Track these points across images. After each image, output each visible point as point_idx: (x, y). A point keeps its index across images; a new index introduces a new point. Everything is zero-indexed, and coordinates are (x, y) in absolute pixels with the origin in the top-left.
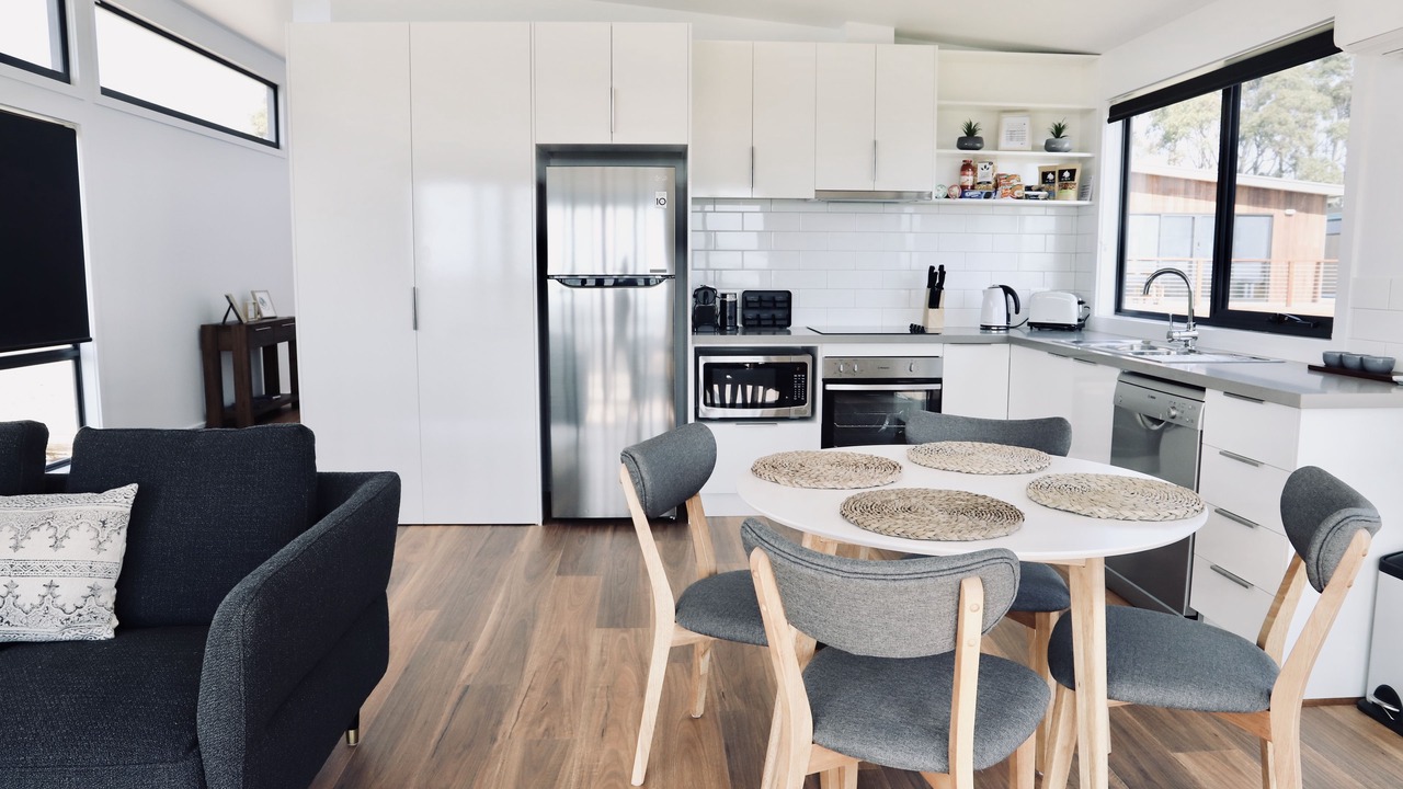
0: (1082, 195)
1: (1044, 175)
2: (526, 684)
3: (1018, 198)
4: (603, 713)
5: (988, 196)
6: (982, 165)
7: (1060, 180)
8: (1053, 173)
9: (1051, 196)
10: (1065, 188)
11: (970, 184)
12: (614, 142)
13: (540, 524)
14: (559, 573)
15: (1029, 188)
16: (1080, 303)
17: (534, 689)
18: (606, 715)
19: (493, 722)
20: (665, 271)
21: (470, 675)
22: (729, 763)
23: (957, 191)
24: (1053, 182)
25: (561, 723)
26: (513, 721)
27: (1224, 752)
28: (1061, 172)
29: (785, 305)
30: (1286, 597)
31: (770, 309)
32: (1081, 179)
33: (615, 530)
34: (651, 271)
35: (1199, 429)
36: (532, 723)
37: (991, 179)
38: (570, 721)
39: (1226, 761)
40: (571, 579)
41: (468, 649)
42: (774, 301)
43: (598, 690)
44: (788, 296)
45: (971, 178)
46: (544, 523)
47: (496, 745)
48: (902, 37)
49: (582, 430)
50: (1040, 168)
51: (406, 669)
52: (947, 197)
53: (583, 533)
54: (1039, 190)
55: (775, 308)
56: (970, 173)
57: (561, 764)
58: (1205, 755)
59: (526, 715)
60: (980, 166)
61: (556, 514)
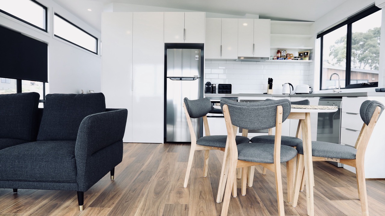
0: (310, 59)
1: (300, 54)
2: (158, 171)
3: (292, 59)
4: (178, 177)
5: (285, 59)
6: (283, 51)
7: (304, 55)
8: (302, 54)
9: (302, 59)
10: (305, 57)
11: (280, 56)
12: (185, 43)
13: (163, 143)
14: (168, 152)
15: (296, 57)
16: (310, 87)
17: (160, 172)
18: (179, 177)
19: (149, 177)
20: (198, 76)
21: (143, 169)
22: (212, 186)
23: (276, 57)
24: (302, 56)
25: (167, 178)
26: (155, 177)
27: (348, 187)
28: (304, 53)
29: (230, 88)
30: (362, 135)
31: (226, 88)
32: (310, 55)
33: (183, 145)
34: (194, 76)
35: (341, 108)
36: (160, 177)
37: (285, 55)
38: (170, 178)
39: (349, 189)
40: (171, 153)
41: (143, 165)
42: (227, 87)
43: (177, 172)
44: (230, 85)
45: (280, 55)
46: (164, 143)
47: (150, 181)
48: (261, 17)
49: (175, 126)
50: (298, 52)
51: (127, 168)
52: (273, 59)
53: (175, 145)
54: (298, 58)
55: (227, 89)
56: (280, 53)
57: (167, 185)
58: (343, 188)
59: (158, 176)
60: (282, 51)
61: (167, 141)
